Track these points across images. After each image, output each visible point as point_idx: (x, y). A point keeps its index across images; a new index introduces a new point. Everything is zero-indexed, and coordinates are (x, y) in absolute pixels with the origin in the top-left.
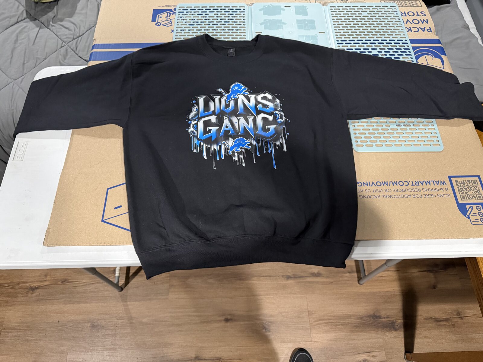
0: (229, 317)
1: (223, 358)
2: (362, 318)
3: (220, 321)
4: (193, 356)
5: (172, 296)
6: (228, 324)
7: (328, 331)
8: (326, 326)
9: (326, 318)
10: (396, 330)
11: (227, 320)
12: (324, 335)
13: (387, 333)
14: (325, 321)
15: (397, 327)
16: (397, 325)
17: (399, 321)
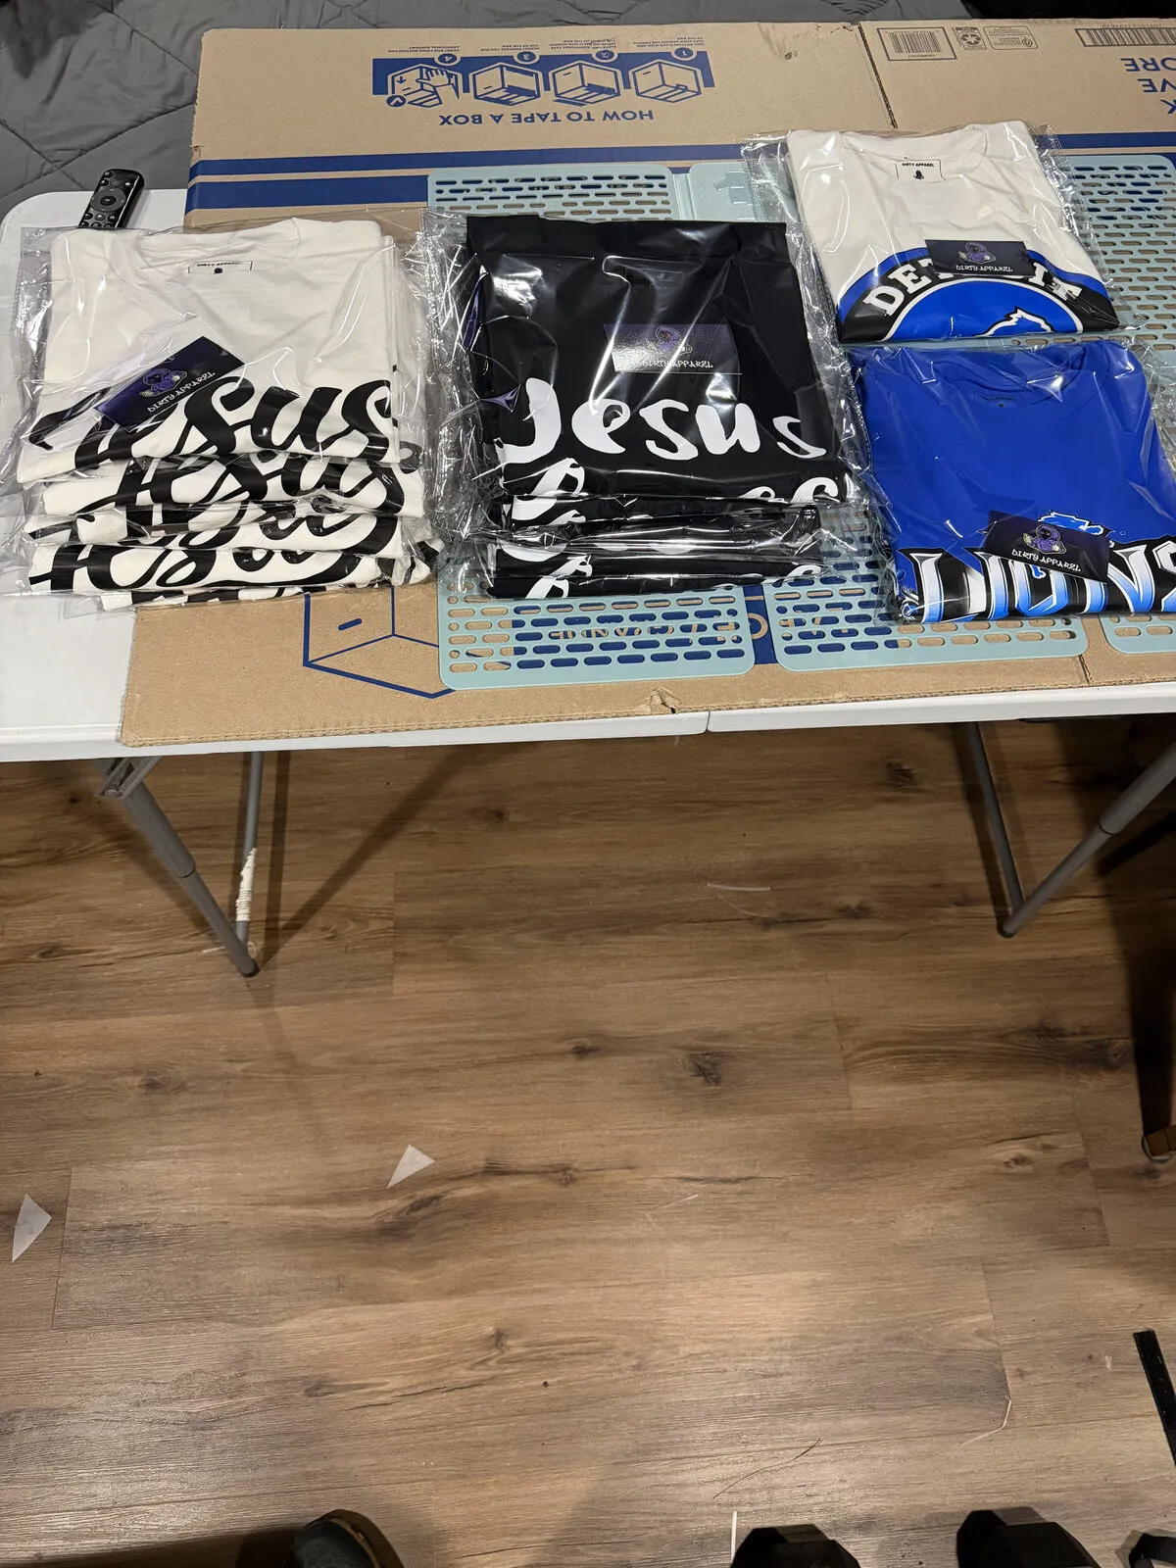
0: (588, 1043)
1: (575, 1165)
2: (1003, 1037)
3: (562, 1054)
4: (482, 1163)
5: (405, 985)
6: (587, 1063)
7: (898, 1079)
8: (894, 1062)
9: (894, 1038)
10: (1110, 1067)
11: (581, 1052)
12: (891, 1088)
13: (1084, 1079)
14: (890, 1049)
15: (1114, 1060)
16: (1115, 1055)
17: (1121, 1042)
